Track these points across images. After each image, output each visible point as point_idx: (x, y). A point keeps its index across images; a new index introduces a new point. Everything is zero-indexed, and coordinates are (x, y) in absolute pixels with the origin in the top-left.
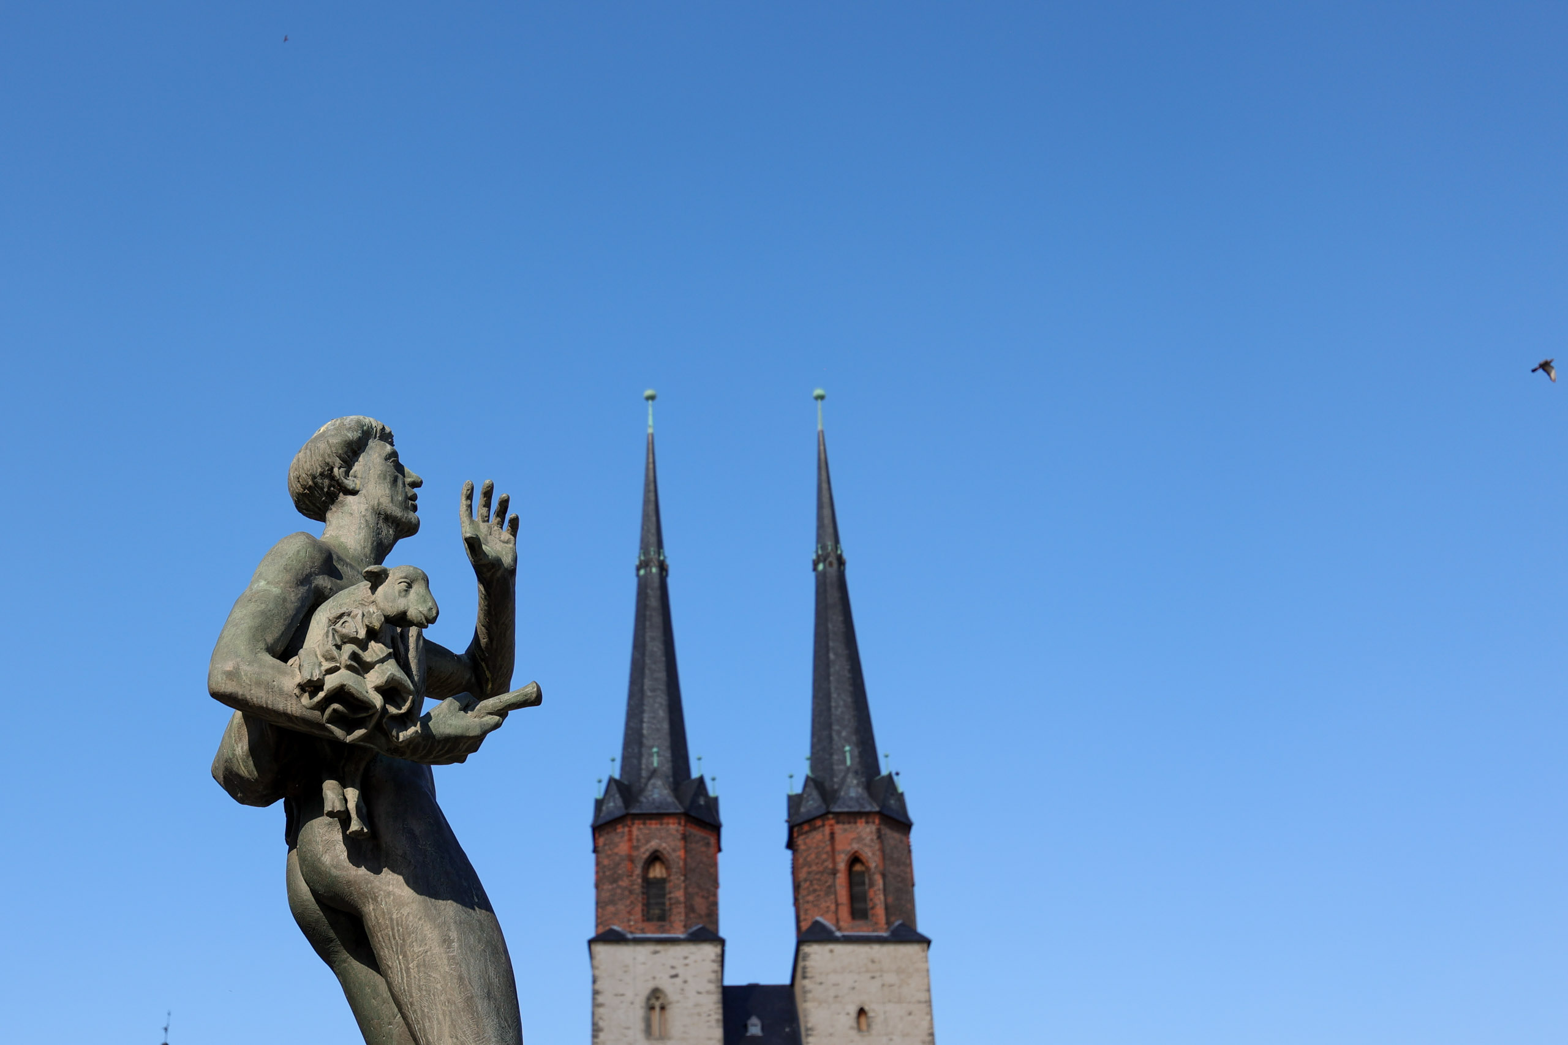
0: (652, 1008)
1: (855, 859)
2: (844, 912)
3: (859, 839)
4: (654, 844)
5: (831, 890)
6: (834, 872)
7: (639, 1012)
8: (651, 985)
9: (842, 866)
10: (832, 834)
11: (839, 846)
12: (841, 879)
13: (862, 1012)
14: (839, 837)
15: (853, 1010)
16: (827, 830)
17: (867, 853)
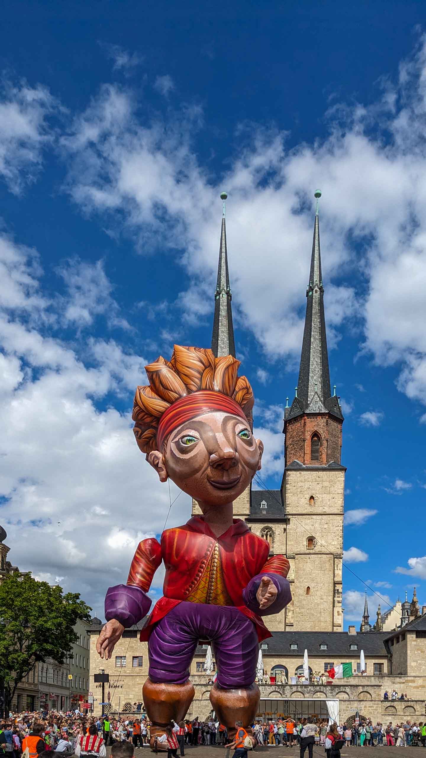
1: (316, 434)
2: (308, 457)
3: (318, 425)
5: (302, 448)
6: (305, 440)
9: (308, 436)
10: (305, 423)
11: (307, 429)
12: (308, 444)
13: (312, 498)
14: (308, 424)
15: (308, 497)
16: (303, 422)
17: (321, 431)
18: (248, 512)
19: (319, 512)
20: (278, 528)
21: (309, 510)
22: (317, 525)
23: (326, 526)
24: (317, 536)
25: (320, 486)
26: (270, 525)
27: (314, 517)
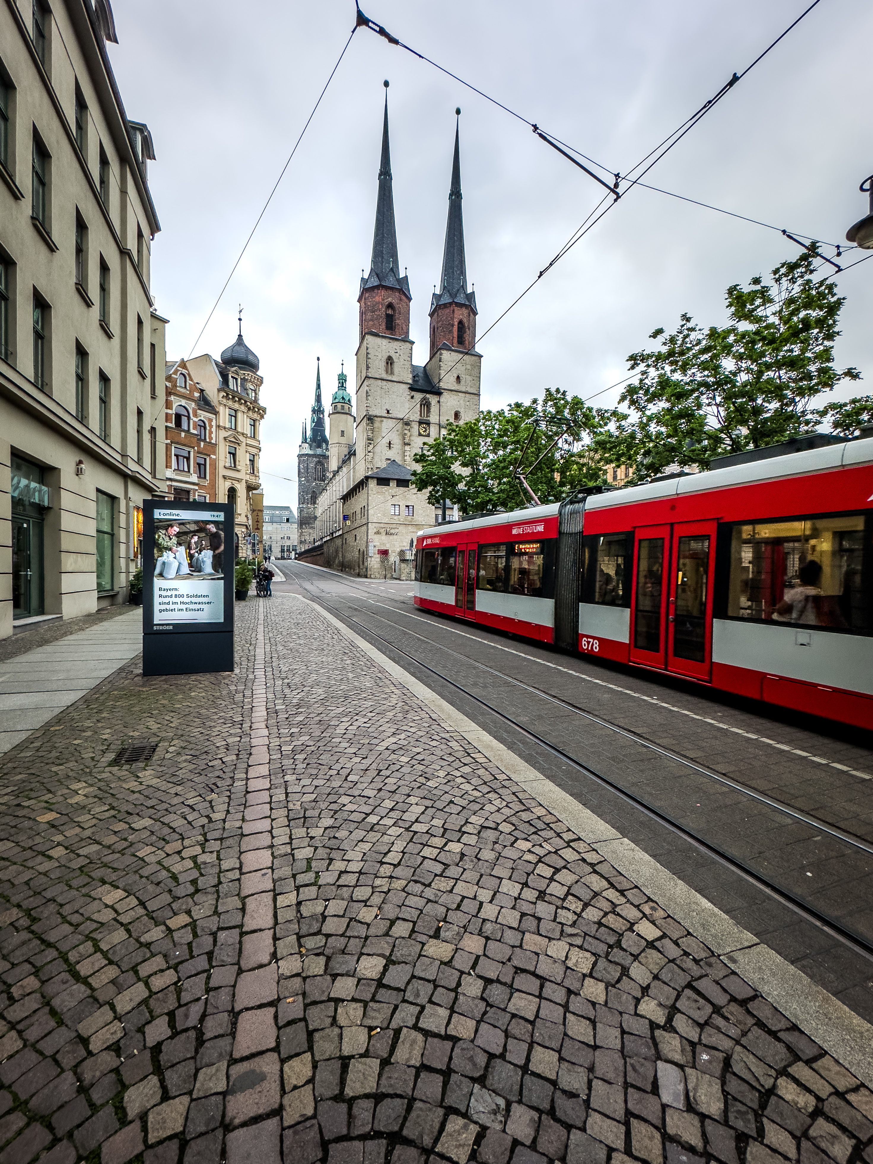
0: (387, 363)
1: (461, 322)
2: (455, 340)
3: (463, 315)
4: (390, 299)
5: (451, 332)
6: (453, 325)
7: (384, 364)
8: (388, 354)
9: (456, 323)
10: (453, 311)
11: (456, 315)
12: (455, 328)
13: (458, 377)
14: (456, 311)
15: (456, 376)
16: (452, 309)
17: (465, 320)
18: (410, 381)
19: (464, 390)
20: (433, 399)
21: (456, 387)
22: (462, 402)
23: (468, 403)
24: (462, 411)
25: (464, 368)
26: (428, 396)
27: (460, 394)
